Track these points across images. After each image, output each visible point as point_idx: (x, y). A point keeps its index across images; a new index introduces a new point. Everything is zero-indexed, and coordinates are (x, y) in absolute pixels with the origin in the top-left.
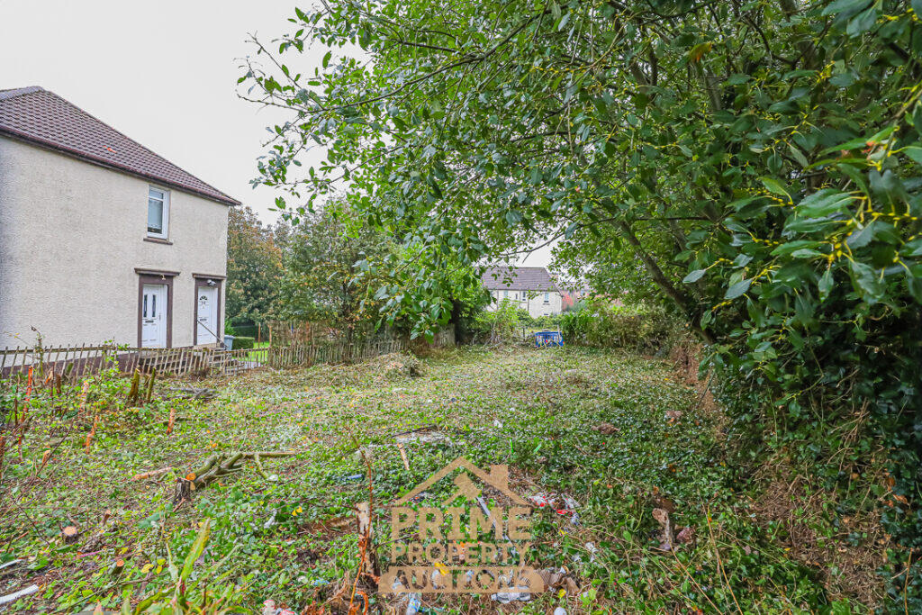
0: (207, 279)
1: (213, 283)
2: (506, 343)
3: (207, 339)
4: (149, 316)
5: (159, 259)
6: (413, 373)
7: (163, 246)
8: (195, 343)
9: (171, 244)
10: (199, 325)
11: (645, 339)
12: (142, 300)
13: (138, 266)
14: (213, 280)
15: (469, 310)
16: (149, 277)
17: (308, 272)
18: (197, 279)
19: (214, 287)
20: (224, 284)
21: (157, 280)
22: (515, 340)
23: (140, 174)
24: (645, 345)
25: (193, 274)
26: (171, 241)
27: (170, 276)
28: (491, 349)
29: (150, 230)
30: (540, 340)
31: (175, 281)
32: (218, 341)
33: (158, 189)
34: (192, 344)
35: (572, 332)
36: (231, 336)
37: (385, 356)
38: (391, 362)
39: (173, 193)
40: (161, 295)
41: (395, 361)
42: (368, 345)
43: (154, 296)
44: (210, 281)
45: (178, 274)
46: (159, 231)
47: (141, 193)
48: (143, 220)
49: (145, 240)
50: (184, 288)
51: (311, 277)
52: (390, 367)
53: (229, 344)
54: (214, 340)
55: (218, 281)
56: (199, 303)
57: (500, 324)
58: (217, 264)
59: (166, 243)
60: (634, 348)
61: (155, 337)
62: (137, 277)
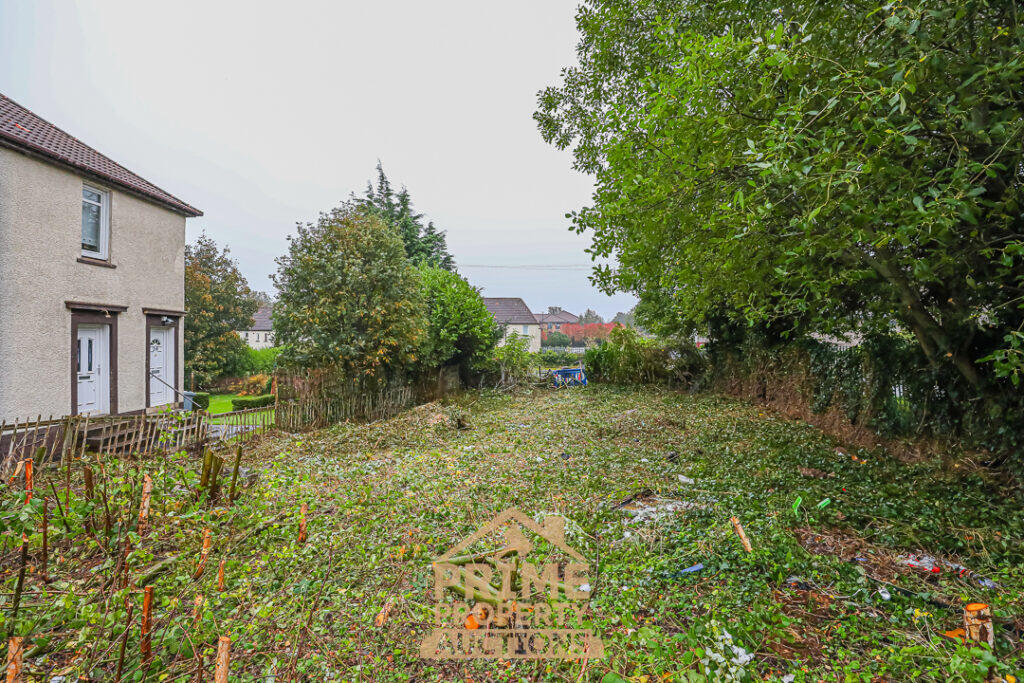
0: (160, 316)
1: (170, 321)
2: (521, 385)
3: (163, 397)
4: (84, 371)
5: (101, 288)
6: (461, 425)
7: (103, 269)
8: (148, 405)
9: (114, 267)
10: (153, 380)
11: (677, 373)
12: (76, 345)
13: (70, 298)
14: (169, 317)
15: (484, 348)
16: (85, 315)
17: (312, 304)
18: (148, 315)
19: (171, 326)
20: (182, 322)
21: (97, 319)
22: (530, 380)
23: (73, 165)
24: (678, 380)
25: (144, 310)
26: (114, 262)
27: (115, 311)
28: (505, 392)
29: (84, 246)
30: (559, 379)
31: (122, 321)
32: (177, 399)
33: (95, 189)
34: (143, 407)
35: (597, 369)
36: (191, 393)
38: (433, 414)
39: (115, 195)
40: (100, 339)
42: (380, 395)
43: (90, 342)
44: (165, 319)
45: (125, 309)
46: (94, 248)
47: (72, 193)
48: (75, 232)
49: (78, 260)
50: (131, 327)
51: (319, 311)
52: (434, 420)
53: (189, 403)
54: (171, 399)
55: (175, 317)
56: (152, 349)
57: (508, 362)
58: (173, 299)
59: (106, 265)
60: (666, 383)
61: (94, 401)
62: (69, 315)
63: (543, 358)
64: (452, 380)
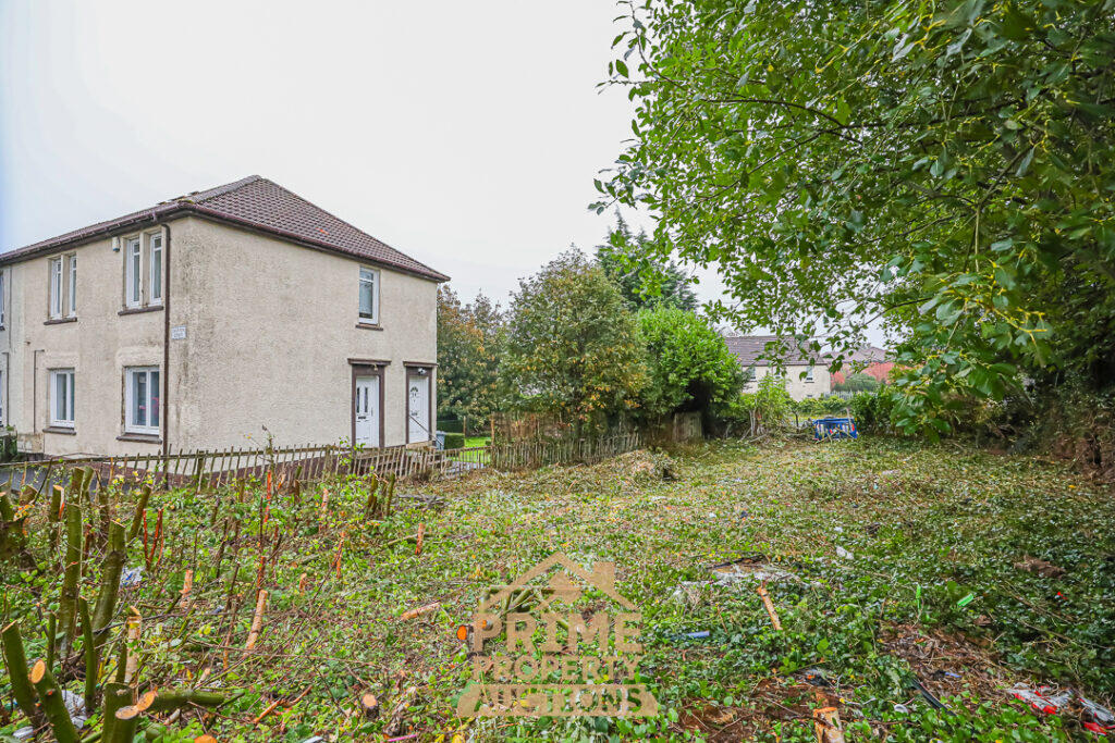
0: (417, 368)
1: (424, 371)
2: (772, 435)
3: (419, 436)
4: (362, 413)
5: (372, 347)
6: (667, 475)
7: (374, 332)
8: (407, 441)
9: (382, 330)
10: (411, 421)
11: (989, 426)
12: (355, 392)
13: (351, 357)
14: (424, 368)
15: (722, 393)
16: (362, 368)
17: (530, 353)
18: (408, 368)
19: (424, 376)
20: (434, 372)
21: (369, 370)
22: (784, 430)
23: (351, 254)
24: (990, 435)
25: (404, 363)
26: (382, 326)
27: (382, 366)
28: (752, 443)
29: (361, 315)
30: (821, 429)
31: (388, 372)
32: (430, 437)
33: (368, 270)
34: (404, 443)
35: (870, 419)
36: (443, 433)
37: (628, 454)
38: (638, 462)
39: (383, 272)
40: (372, 386)
41: (642, 462)
42: (601, 441)
43: (366, 389)
44: (420, 370)
45: (389, 362)
46: (369, 316)
47: (353, 273)
48: (353, 303)
49: (357, 326)
50: (395, 377)
51: (535, 359)
52: (638, 468)
53: (441, 441)
54: (427, 438)
55: (429, 369)
56: (411, 396)
57: (760, 410)
58: (428, 353)
59: (376, 328)
60: (973, 439)
61: (368, 436)
62: (350, 368)
63: (826, 405)
64: (692, 428)
